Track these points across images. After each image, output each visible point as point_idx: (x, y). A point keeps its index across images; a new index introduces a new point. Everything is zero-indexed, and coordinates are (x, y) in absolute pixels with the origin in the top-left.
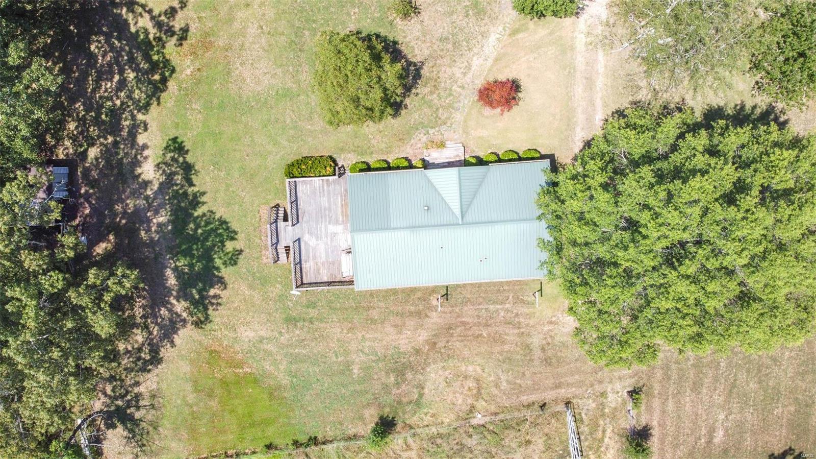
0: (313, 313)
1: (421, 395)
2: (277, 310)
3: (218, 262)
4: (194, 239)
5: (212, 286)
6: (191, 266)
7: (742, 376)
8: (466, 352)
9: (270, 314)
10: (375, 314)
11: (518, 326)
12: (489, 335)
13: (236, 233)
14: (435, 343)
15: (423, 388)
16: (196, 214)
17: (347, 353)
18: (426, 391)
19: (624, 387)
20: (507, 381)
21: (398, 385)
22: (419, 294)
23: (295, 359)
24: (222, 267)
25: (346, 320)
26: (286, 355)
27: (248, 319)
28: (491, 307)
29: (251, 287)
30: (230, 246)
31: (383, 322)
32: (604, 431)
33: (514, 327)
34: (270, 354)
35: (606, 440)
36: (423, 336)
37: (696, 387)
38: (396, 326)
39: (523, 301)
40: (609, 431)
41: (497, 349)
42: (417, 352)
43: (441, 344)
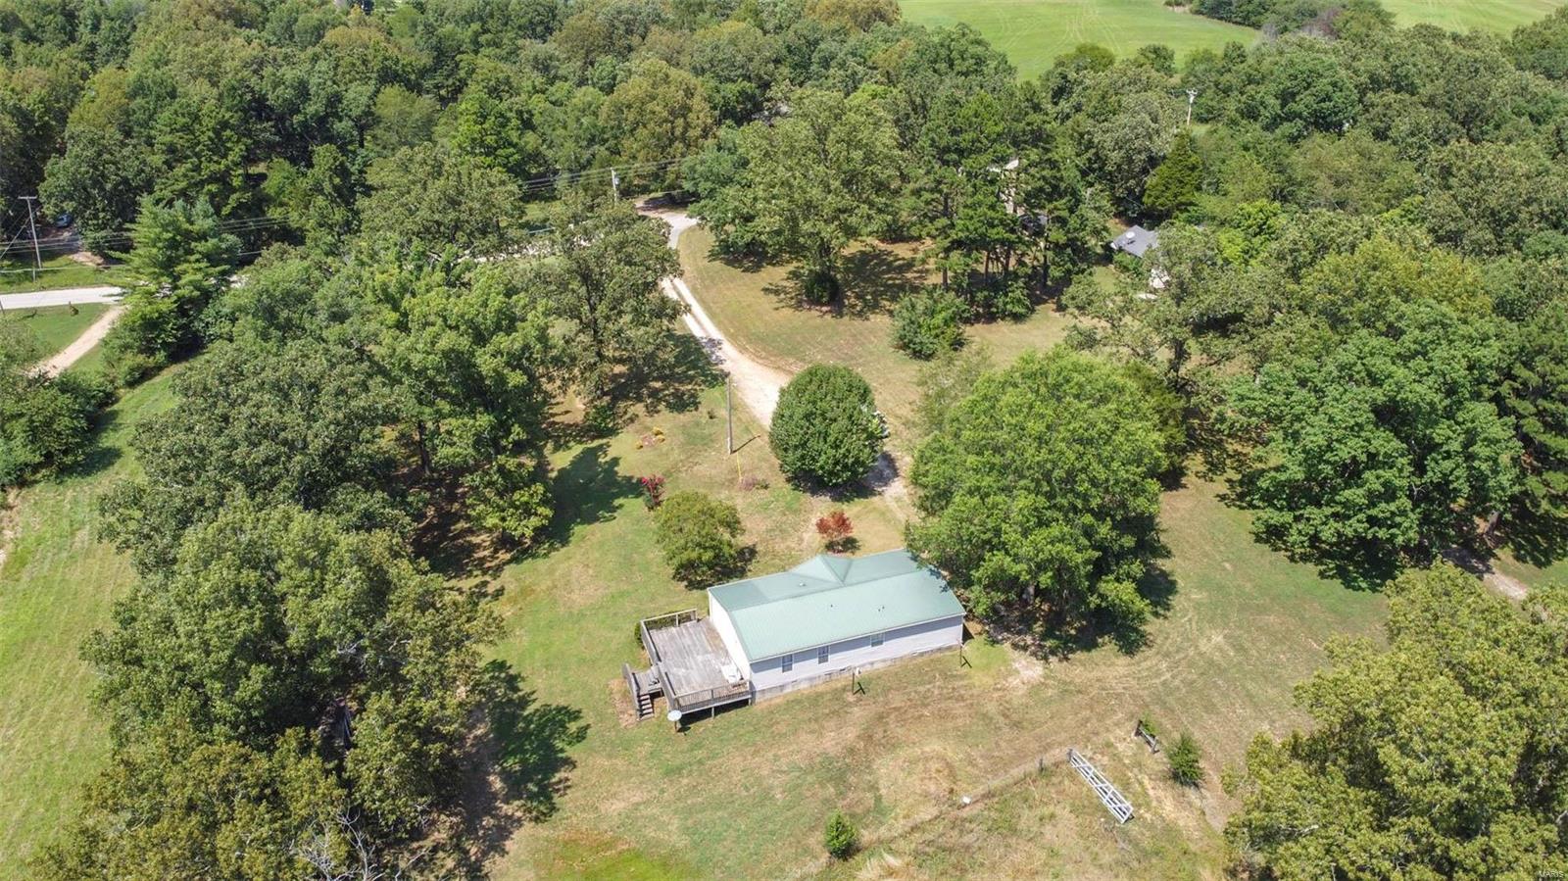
0: (700, 754)
1: (878, 799)
2: (650, 769)
3: (559, 744)
4: (526, 734)
5: (556, 770)
6: (523, 762)
7: (1250, 686)
8: (914, 737)
9: (642, 775)
10: (782, 728)
11: (962, 698)
12: (933, 713)
13: (579, 712)
14: (870, 737)
15: (878, 789)
16: (526, 713)
17: (759, 780)
18: (883, 791)
19: (1129, 732)
20: (982, 756)
21: (841, 795)
22: (829, 697)
23: (690, 811)
24: (567, 748)
25: (746, 745)
26: (676, 812)
27: (613, 790)
28: (921, 689)
29: (610, 757)
30: (573, 727)
31: (795, 732)
32: (1141, 783)
33: (957, 700)
34: (654, 818)
35: (1151, 792)
36: (851, 734)
37: (1210, 708)
38: (812, 732)
39: (953, 676)
40: (1146, 781)
41: (950, 725)
42: (852, 751)
43: (879, 735)
